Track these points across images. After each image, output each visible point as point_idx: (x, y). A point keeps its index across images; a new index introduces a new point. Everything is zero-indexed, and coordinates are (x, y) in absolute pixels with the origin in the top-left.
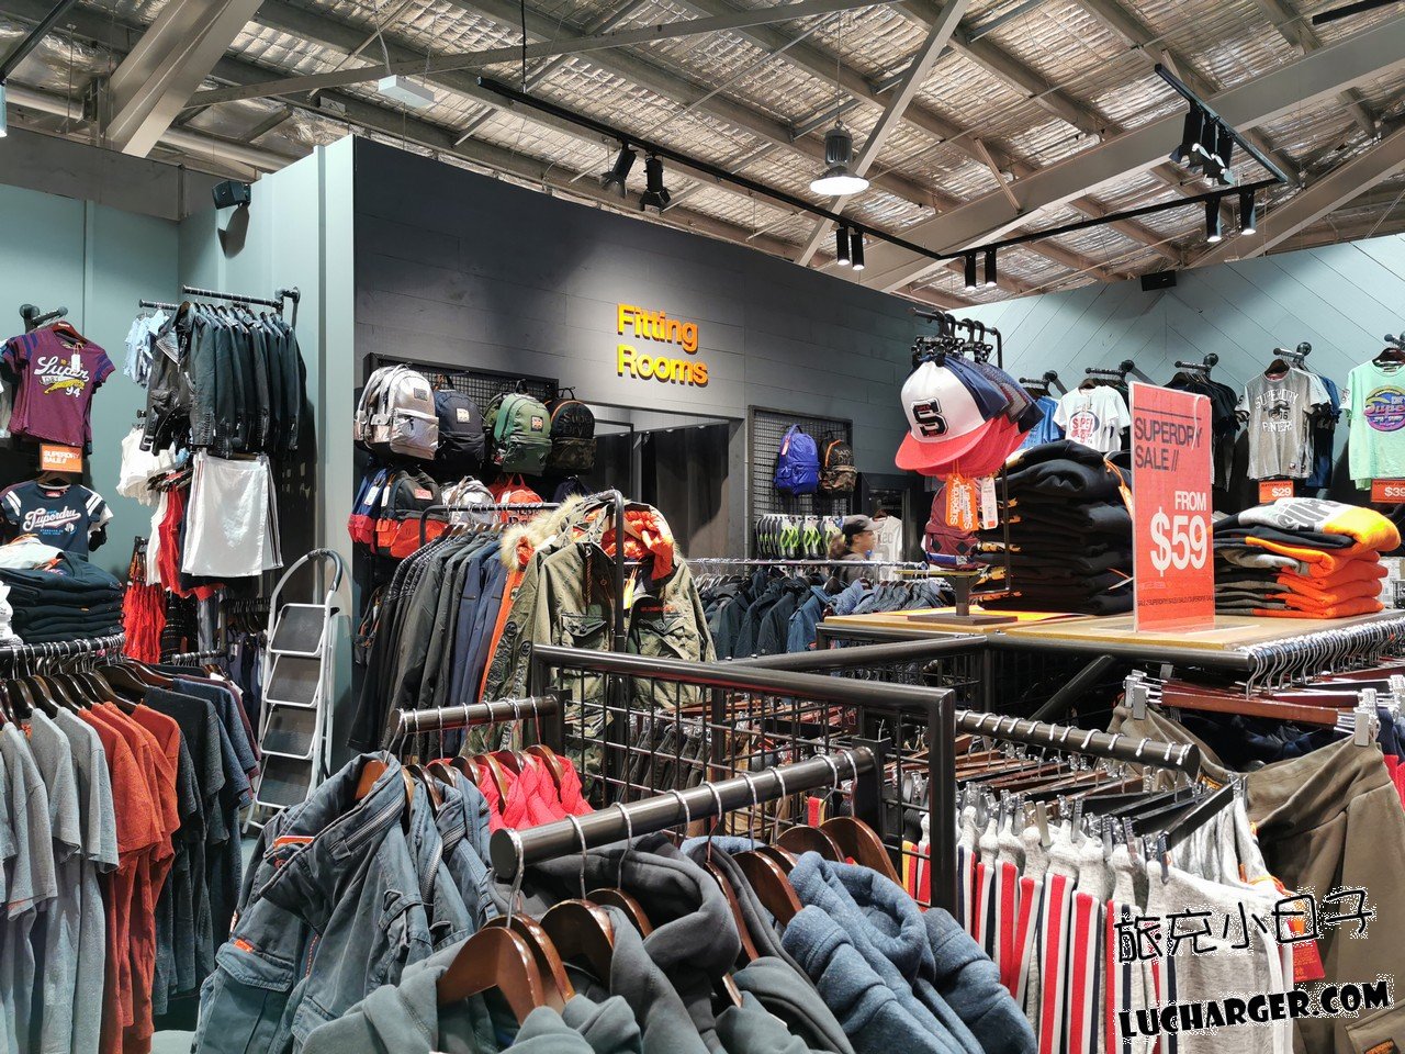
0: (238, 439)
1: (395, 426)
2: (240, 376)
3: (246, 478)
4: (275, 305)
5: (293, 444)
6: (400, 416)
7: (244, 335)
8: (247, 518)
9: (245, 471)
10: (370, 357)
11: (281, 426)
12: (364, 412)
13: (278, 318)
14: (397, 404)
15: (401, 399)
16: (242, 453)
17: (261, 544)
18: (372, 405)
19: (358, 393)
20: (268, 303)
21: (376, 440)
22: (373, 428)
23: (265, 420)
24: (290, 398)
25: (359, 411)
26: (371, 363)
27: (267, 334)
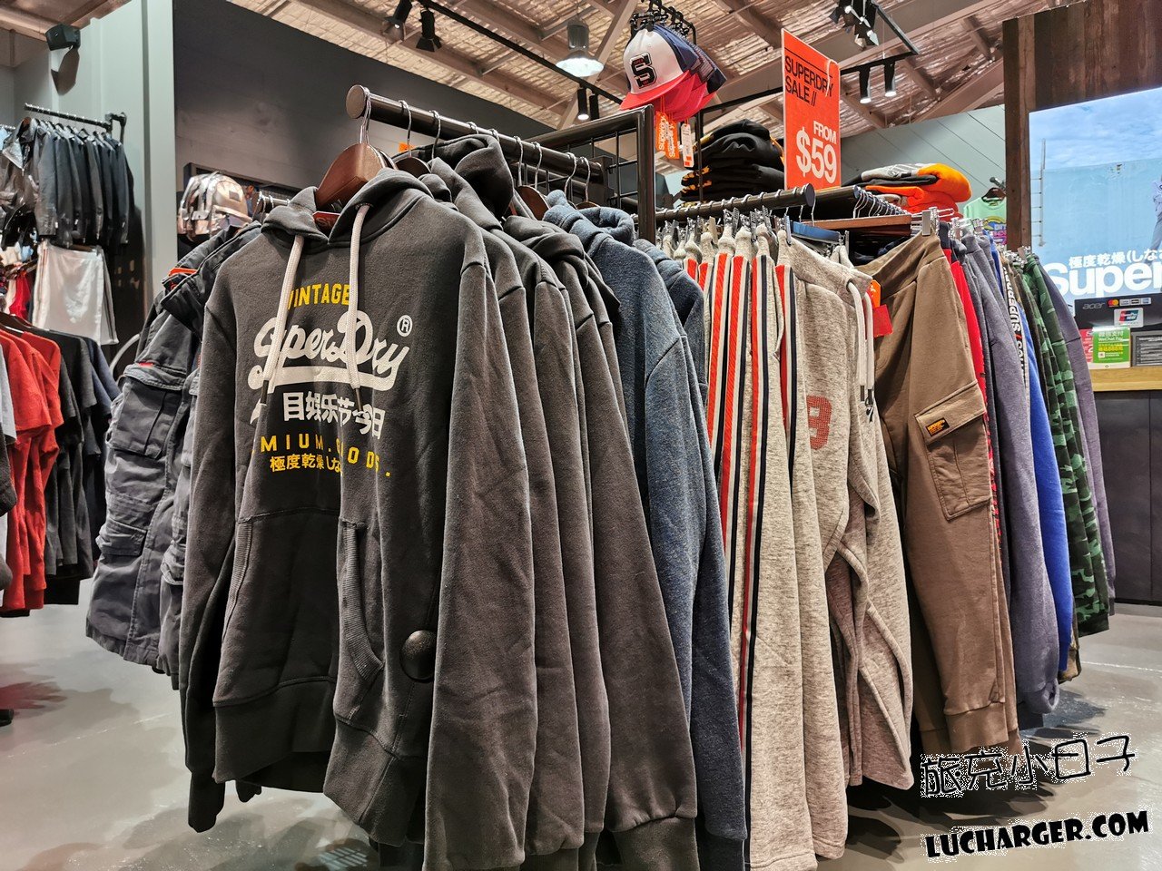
0: (77, 233)
1: (213, 220)
2: (77, 179)
3: (85, 266)
4: (105, 126)
5: (124, 239)
6: (218, 212)
7: (80, 146)
8: (86, 299)
9: (83, 260)
10: (189, 166)
11: (113, 222)
12: (186, 210)
13: (108, 136)
14: (214, 203)
15: (218, 199)
16: (79, 244)
17: (98, 322)
18: (192, 205)
19: (179, 195)
20: (99, 124)
21: (197, 232)
22: (194, 223)
23: (100, 218)
24: (120, 201)
25: (181, 209)
26: (189, 170)
27: (99, 146)
